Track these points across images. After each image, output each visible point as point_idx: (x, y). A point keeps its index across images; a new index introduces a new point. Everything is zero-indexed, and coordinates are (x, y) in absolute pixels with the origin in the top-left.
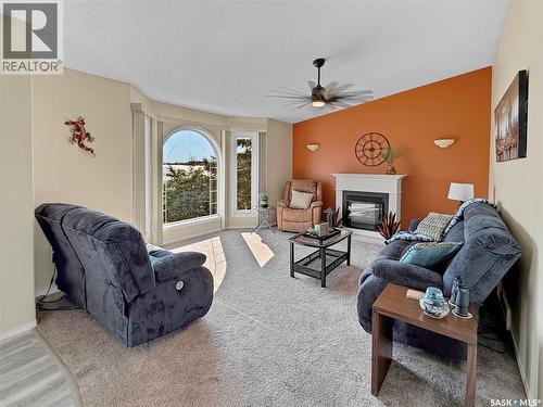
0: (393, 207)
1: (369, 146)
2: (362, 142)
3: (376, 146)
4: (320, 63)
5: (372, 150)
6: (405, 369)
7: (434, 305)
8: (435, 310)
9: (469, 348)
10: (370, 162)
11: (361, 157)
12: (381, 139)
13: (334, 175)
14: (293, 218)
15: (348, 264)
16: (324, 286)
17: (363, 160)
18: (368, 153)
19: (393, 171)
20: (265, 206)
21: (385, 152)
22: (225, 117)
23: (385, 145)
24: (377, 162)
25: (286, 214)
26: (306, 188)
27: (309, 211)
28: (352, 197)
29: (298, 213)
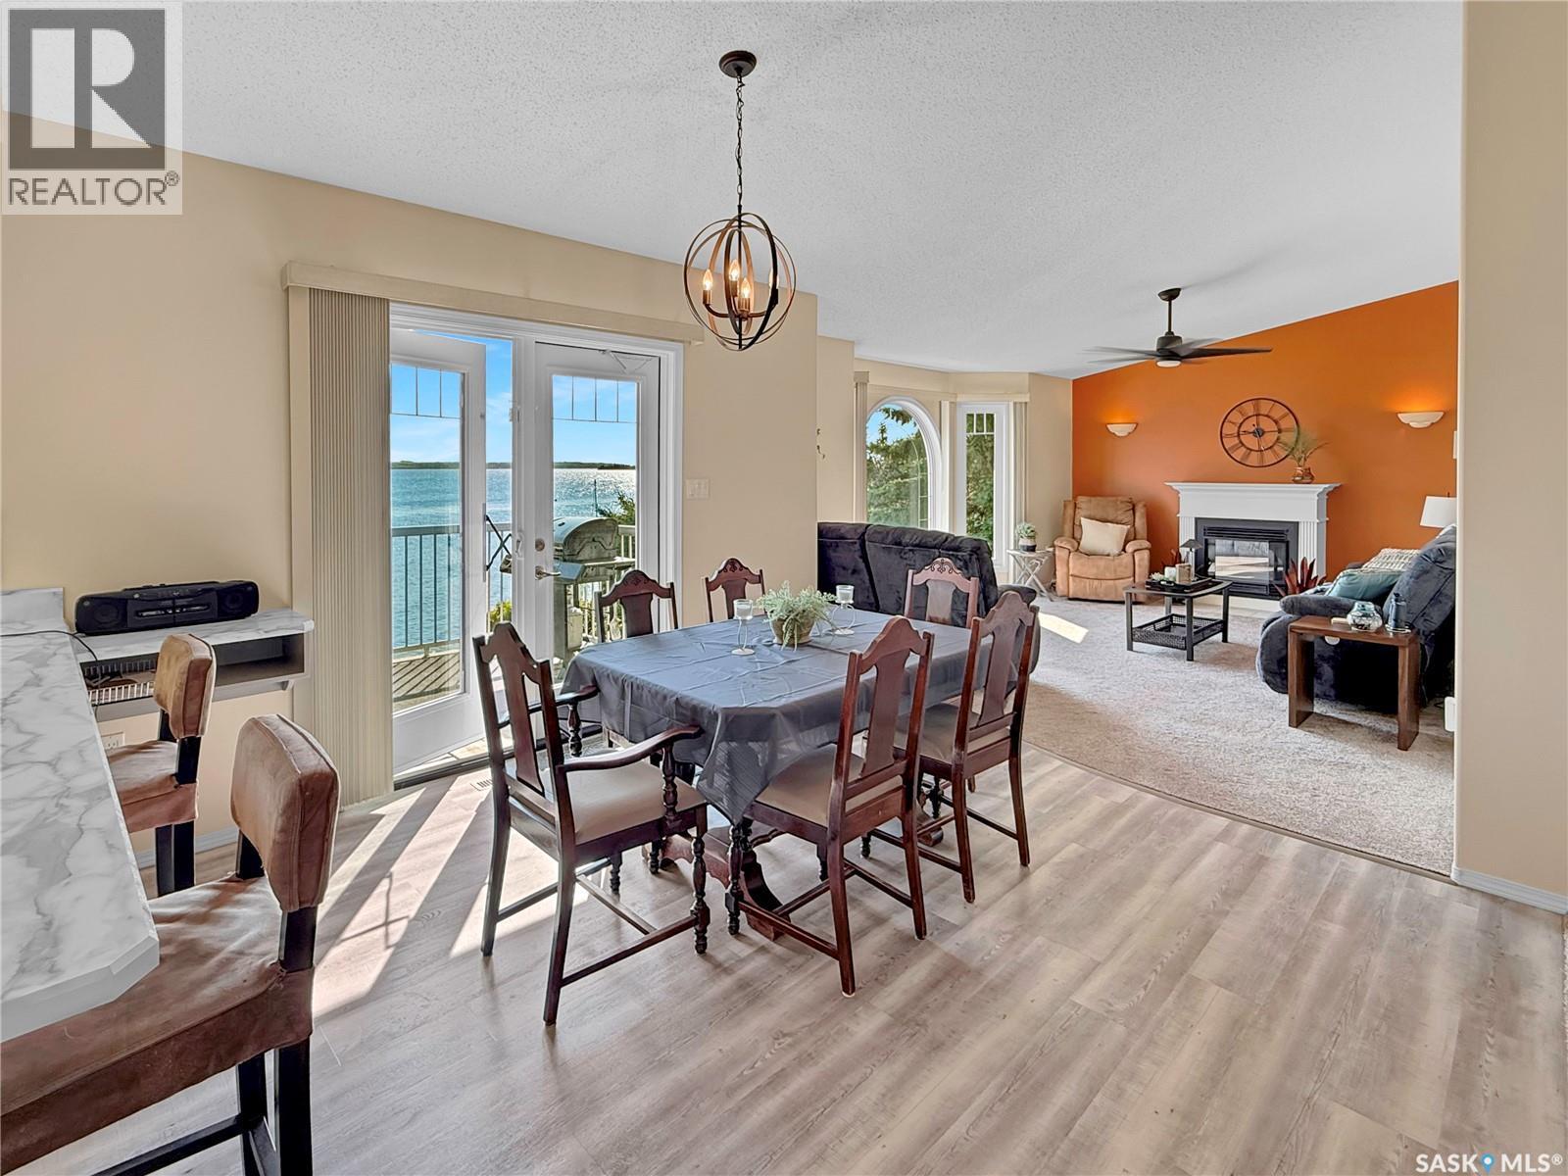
0: (1309, 548)
1: (1249, 426)
2: (1237, 417)
3: (1266, 424)
4: (1171, 295)
5: (1259, 433)
6: (1332, 717)
7: (1363, 616)
8: (1365, 621)
9: (1401, 651)
10: (1254, 459)
11: (1235, 448)
12: (1278, 412)
13: (1176, 486)
14: (1091, 572)
15: (1225, 639)
16: (1190, 658)
17: (1239, 454)
18: (1251, 441)
19: (1308, 477)
20: (1032, 549)
21: (1289, 438)
22: (944, 375)
23: (1288, 422)
24: (1269, 457)
25: (1076, 565)
26: (1111, 514)
27: (1126, 558)
28: (1213, 530)
29: (1102, 562)
